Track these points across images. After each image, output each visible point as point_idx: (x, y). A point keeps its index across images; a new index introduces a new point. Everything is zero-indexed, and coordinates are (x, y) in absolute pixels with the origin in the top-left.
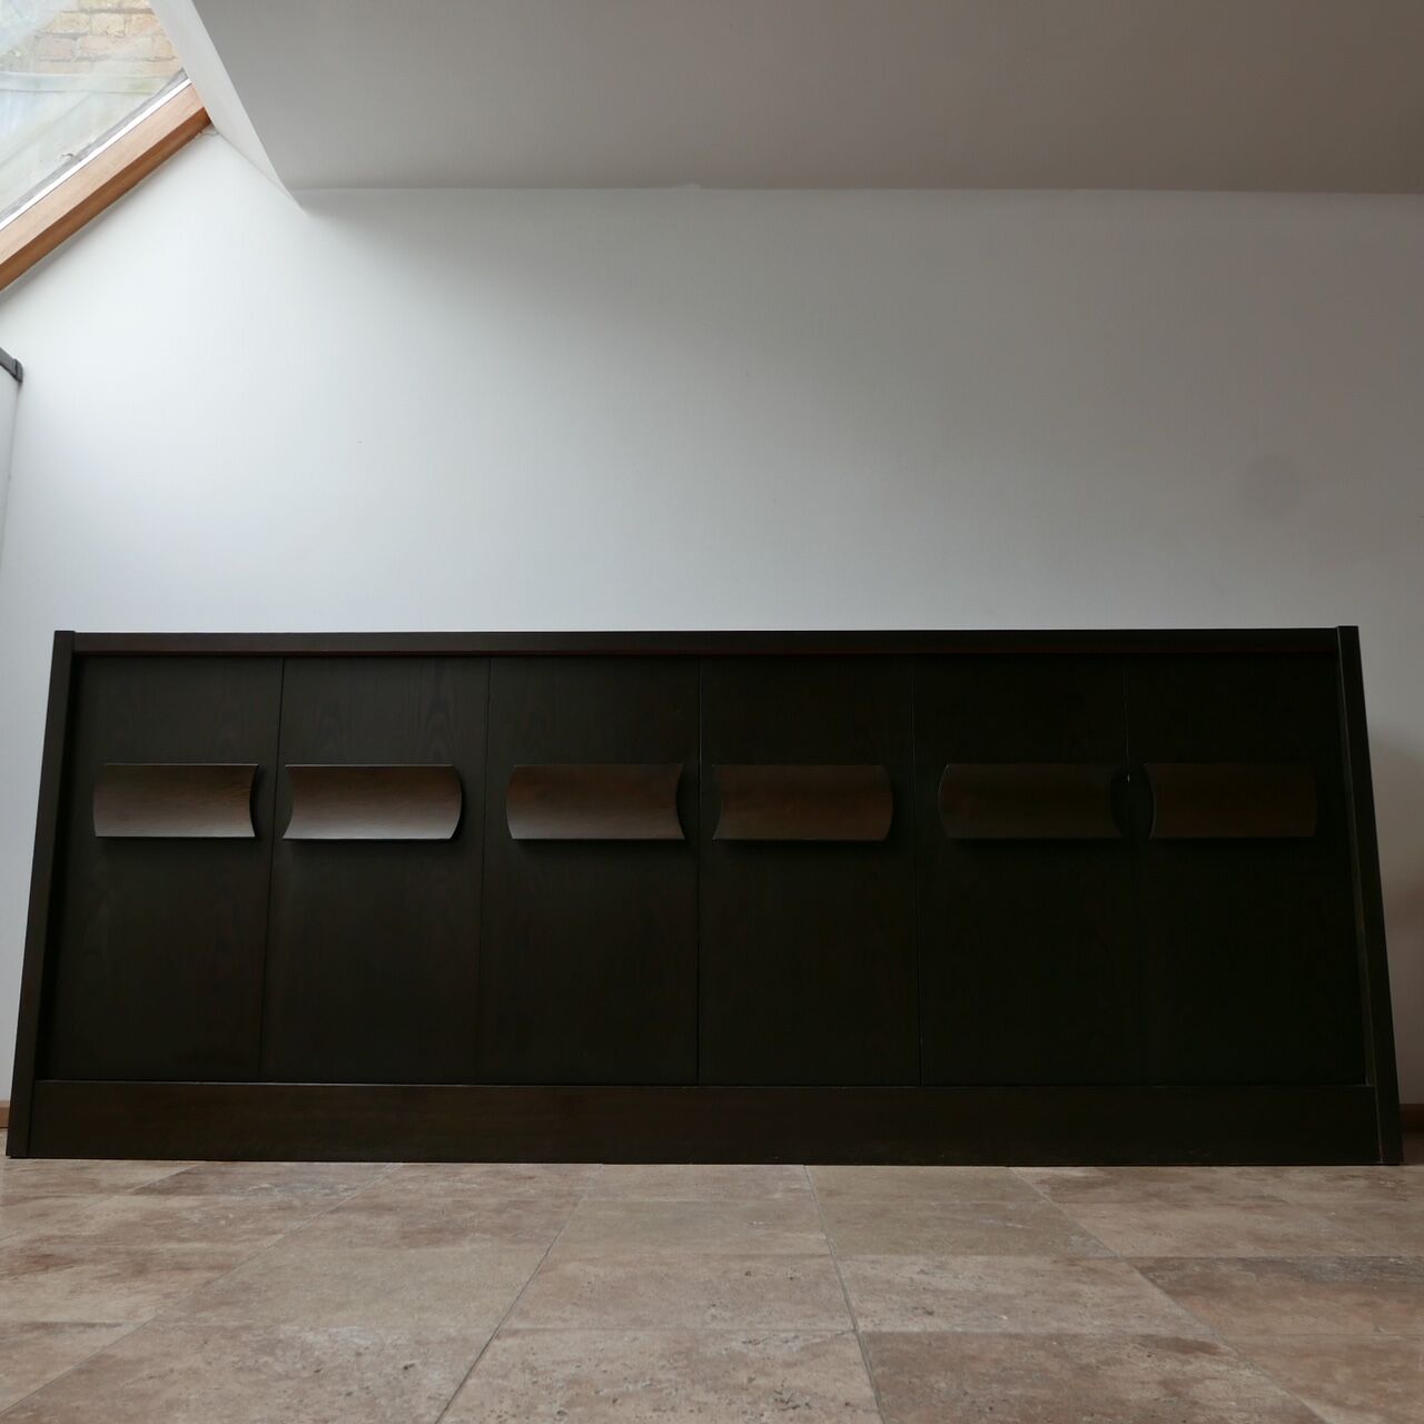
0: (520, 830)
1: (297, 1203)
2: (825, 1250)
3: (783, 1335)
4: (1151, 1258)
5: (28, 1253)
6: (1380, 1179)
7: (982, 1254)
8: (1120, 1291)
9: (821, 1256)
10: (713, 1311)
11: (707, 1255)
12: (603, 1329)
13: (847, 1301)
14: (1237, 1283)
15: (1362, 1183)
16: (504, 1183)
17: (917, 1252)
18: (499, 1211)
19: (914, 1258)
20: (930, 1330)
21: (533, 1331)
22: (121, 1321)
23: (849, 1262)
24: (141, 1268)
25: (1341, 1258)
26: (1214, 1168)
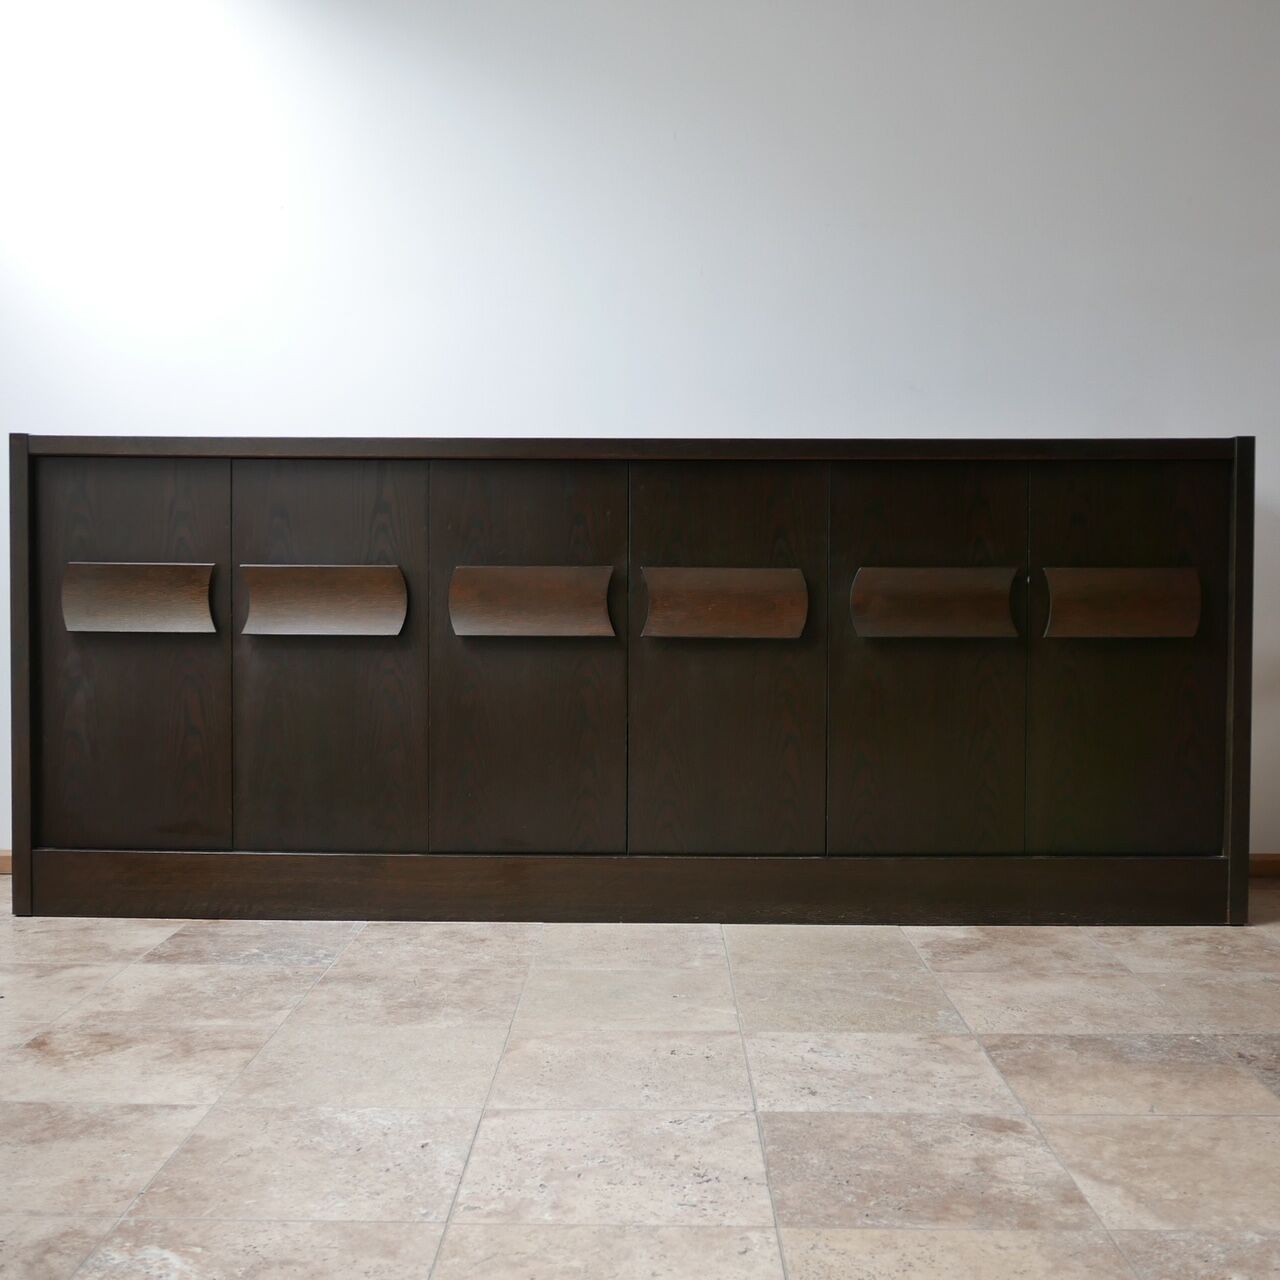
0: (461, 628)
1: (288, 971)
2: (735, 1027)
3: (701, 1115)
4: (998, 1035)
5: (88, 1031)
6: (1221, 943)
7: (862, 1031)
8: (966, 1070)
9: (732, 1033)
10: (646, 1091)
11: (639, 1033)
12: (564, 1109)
13: (750, 1080)
14: (1060, 1062)
15: (1202, 947)
16: (460, 947)
17: (809, 1030)
18: (462, 981)
19: (806, 1035)
20: (811, 1110)
21: (511, 1112)
22: (194, 1103)
23: (754, 1040)
24: (187, 1047)
25: (1151, 1036)
26: (1080, 927)
